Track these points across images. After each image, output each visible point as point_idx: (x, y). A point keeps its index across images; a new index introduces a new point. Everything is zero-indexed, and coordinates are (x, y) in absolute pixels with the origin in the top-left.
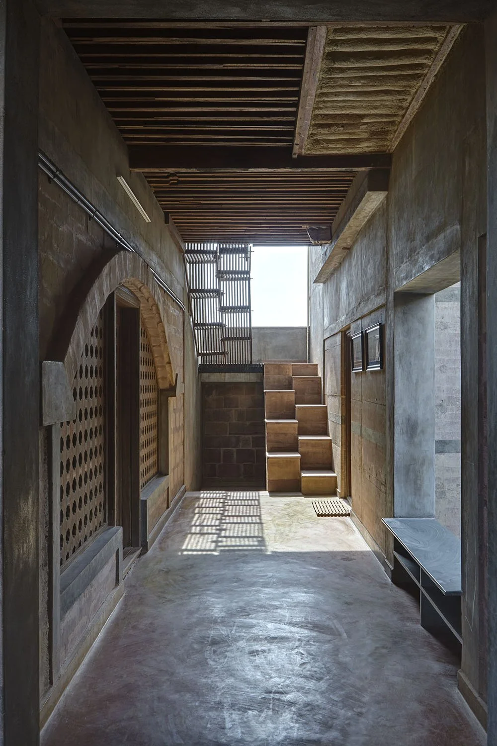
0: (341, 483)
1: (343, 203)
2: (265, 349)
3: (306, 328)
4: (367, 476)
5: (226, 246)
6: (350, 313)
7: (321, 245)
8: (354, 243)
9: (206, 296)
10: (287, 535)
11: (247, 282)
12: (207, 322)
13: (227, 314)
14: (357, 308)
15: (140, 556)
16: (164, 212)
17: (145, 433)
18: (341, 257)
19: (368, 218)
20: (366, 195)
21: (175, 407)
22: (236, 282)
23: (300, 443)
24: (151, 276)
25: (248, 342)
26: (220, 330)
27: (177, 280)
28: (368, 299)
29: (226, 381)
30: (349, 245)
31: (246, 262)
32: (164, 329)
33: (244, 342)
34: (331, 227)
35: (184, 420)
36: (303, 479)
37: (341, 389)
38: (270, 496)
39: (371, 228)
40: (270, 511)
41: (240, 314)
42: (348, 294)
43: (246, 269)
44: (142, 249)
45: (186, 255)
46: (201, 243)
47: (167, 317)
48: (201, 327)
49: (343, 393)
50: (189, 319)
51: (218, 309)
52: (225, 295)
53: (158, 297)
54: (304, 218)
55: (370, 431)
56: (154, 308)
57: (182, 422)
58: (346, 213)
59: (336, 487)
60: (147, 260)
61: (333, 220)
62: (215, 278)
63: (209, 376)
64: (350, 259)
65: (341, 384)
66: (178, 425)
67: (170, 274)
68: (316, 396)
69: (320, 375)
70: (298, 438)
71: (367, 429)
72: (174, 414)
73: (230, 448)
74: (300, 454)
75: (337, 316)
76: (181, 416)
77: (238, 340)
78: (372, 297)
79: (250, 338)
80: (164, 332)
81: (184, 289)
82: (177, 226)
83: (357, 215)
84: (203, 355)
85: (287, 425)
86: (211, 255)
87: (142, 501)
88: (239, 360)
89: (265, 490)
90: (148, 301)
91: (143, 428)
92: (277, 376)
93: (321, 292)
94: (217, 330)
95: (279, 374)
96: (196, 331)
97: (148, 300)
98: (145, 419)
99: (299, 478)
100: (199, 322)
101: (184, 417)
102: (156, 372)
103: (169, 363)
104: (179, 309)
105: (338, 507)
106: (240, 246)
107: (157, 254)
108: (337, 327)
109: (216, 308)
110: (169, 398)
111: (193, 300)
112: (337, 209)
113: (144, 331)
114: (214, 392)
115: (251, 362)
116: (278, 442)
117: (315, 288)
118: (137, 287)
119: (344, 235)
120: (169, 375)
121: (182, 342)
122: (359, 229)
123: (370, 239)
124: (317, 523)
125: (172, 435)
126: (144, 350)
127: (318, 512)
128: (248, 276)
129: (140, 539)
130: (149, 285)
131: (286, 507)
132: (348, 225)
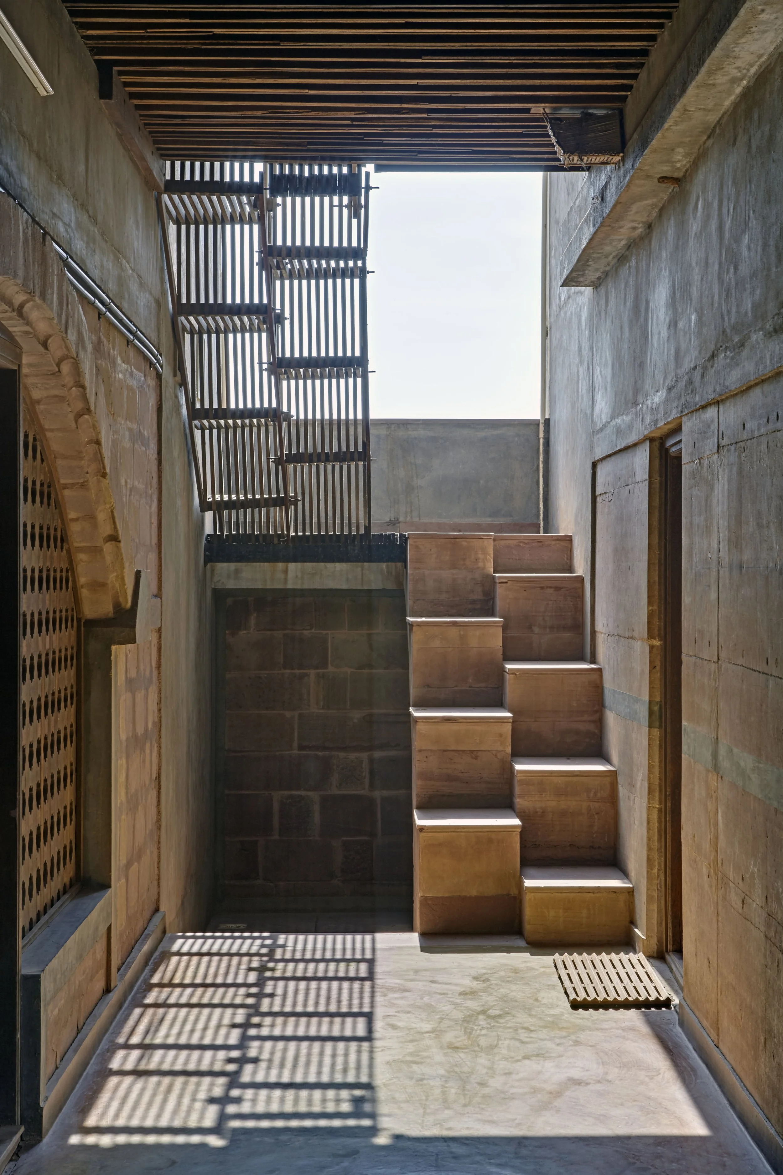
0: (648, 910)
1: (665, 35)
2: (409, 489)
3: (535, 423)
4: (735, 899)
5: (291, 169)
6: (682, 384)
7: (589, 169)
8: (695, 165)
9: (230, 325)
10: (482, 1084)
11: (357, 281)
12: (233, 406)
13: (293, 382)
14: (705, 368)
15: (17, 1154)
16: (95, 61)
17: (39, 760)
18: (653, 206)
19: (745, 82)
20: (742, 12)
21: (133, 674)
22: (322, 282)
23: (519, 781)
24: (55, 267)
25: (357, 467)
26: (271, 429)
27: (140, 277)
28: (742, 345)
29: (290, 586)
30: (678, 169)
31: (355, 222)
32: (98, 433)
33: (345, 467)
34: (621, 113)
35: (160, 710)
36: (528, 898)
37: (650, 616)
38: (423, 949)
39: (756, 117)
40: (426, 999)
41: (334, 381)
42: (673, 324)
43: (354, 244)
44: (26, 182)
45: (165, 197)
46: (212, 159)
47: (109, 393)
48: (214, 423)
49: (656, 632)
50: (176, 397)
51: (265, 366)
52: (287, 323)
53: (80, 334)
54: (537, 82)
55: (747, 761)
56: (66, 368)
57: (152, 718)
58: (673, 66)
59: (632, 922)
60: (44, 218)
61: (629, 88)
62: (256, 268)
63: (237, 571)
64: (683, 212)
65: (650, 603)
66: (140, 730)
67: (118, 259)
68: (567, 636)
69: (581, 568)
70: (512, 768)
71: (735, 750)
72: (129, 695)
73: (303, 793)
74: (519, 816)
75: (636, 391)
76: (150, 702)
77: (327, 460)
78: (754, 337)
79: (364, 456)
80: (98, 443)
81: (159, 304)
82: (138, 107)
83: (710, 73)
84: (218, 507)
85: (479, 728)
86: (244, 199)
87: (26, 978)
88: (330, 521)
89: (410, 928)
90: (46, 348)
91: (31, 746)
92: (447, 575)
93: (584, 317)
94: (263, 429)
95: (454, 566)
96: (198, 434)
97: (45, 344)
98: (39, 717)
99: (514, 892)
100: (207, 406)
101: (159, 703)
102: (71, 568)
103: (114, 538)
104: (143, 364)
105: (634, 977)
106: (335, 170)
107: (74, 196)
108: (638, 425)
109: (261, 363)
110: (113, 647)
111: (188, 337)
112: (644, 53)
113: (35, 439)
114: (253, 620)
115: (368, 528)
116: (450, 778)
117: (566, 303)
118: (10, 304)
119: (664, 137)
120: (112, 576)
121: (155, 468)
122: (713, 118)
123: (749, 151)
124: (577, 1043)
125: (124, 761)
126: (34, 501)
127: (573, 996)
128: (360, 263)
129: (18, 1099)
130: (48, 297)
131: (476, 985)
132: (679, 106)
